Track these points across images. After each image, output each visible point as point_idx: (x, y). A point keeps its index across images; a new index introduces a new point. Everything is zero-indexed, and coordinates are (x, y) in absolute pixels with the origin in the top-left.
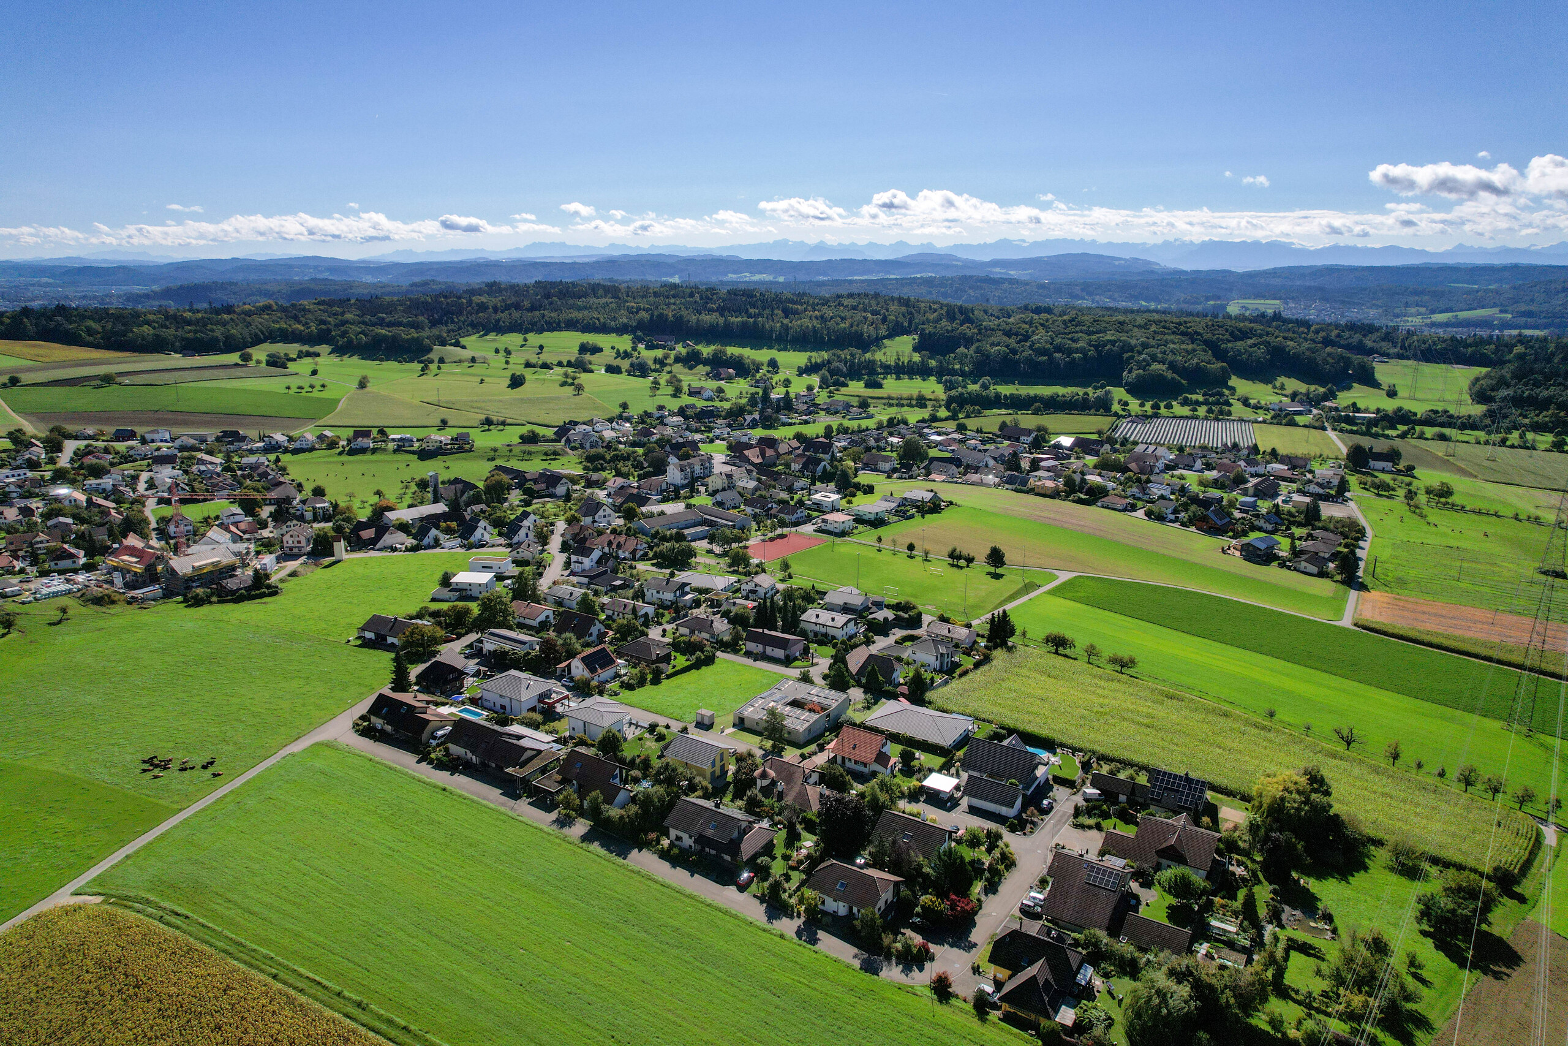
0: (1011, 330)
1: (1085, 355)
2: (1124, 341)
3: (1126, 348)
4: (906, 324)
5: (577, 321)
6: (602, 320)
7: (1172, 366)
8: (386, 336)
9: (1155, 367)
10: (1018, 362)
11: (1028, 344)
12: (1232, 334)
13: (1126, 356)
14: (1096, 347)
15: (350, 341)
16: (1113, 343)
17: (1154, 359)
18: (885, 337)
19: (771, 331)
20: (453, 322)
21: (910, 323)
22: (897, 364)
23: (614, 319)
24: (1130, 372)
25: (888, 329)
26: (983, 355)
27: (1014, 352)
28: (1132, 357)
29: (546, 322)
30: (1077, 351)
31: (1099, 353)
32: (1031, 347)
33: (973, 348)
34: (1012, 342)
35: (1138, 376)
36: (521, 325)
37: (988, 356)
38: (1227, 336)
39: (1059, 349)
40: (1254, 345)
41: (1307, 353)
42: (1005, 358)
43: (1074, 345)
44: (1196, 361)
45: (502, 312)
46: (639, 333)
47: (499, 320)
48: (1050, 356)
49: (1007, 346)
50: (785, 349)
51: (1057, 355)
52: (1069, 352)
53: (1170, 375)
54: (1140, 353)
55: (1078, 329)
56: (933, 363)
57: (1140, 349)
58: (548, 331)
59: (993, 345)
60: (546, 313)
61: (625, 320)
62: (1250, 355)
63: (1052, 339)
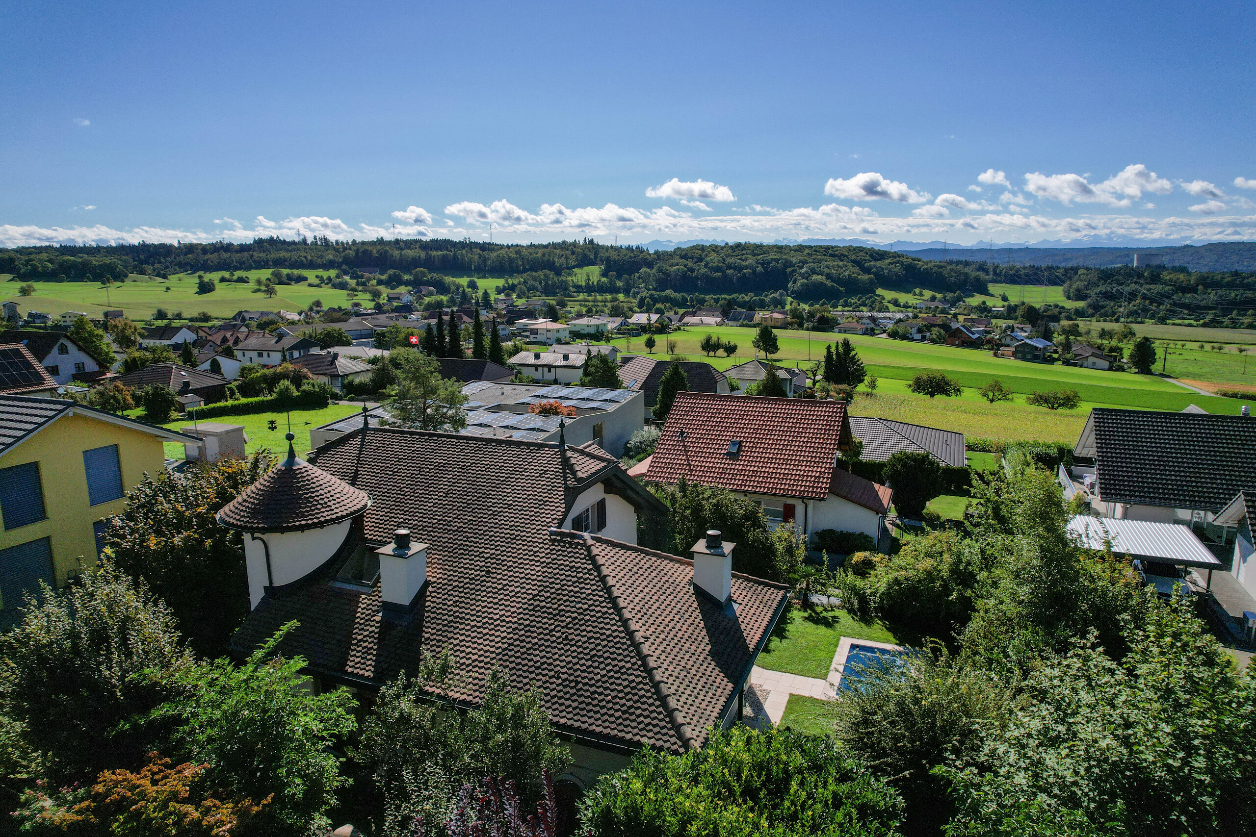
0: (686, 254)
1: (754, 271)
2: (785, 259)
3: (788, 264)
4: (592, 257)
5: (285, 260)
6: (309, 258)
7: (829, 276)
8: (74, 263)
9: (815, 277)
10: (697, 278)
11: (703, 264)
12: (871, 256)
13: (789, 270)
14: (762, 264)
15: (35, 268)
16: (777, 261)
17: (814, 272)
18: (575, 267)
19: (470, 262)
20: (160, 262)
21: (596, 257)
22: (588, 284)
23: (321, 257)
24: (794, 282)
25: (577, 260)
26: (664, 273)
27: (692, 270)
28: (795, 271)
29: (254, 261)
30: (747, 267)
31: (766, 269)
32: (706, 266)
33: (655, 268)
34: (690, 264)
35: (802, 284)
36: (229, 264)
37: (668, 275)
38: (868, 258)
39: (729, 267)
40: (891, 263)
41: (935, 269)
42: (684, 276)
43: (744, 263)
44: (847, 273)
45: (211, 254)
46: (344, 267)
47: (208, 260)
48: (724, 272)
49: (685, 266)
50: (484, 277)
51: (729, 272)
52: (739, 269)
53: (829, 283)
54: (802, 268)
55: (744, 252)
56: (619, 284)
57: (801, 264)
58: (256, 268)
59: (672, 265)
60: (255, 254)
61: (331, 257)
62: (890, 271)
63: (724, 260)
